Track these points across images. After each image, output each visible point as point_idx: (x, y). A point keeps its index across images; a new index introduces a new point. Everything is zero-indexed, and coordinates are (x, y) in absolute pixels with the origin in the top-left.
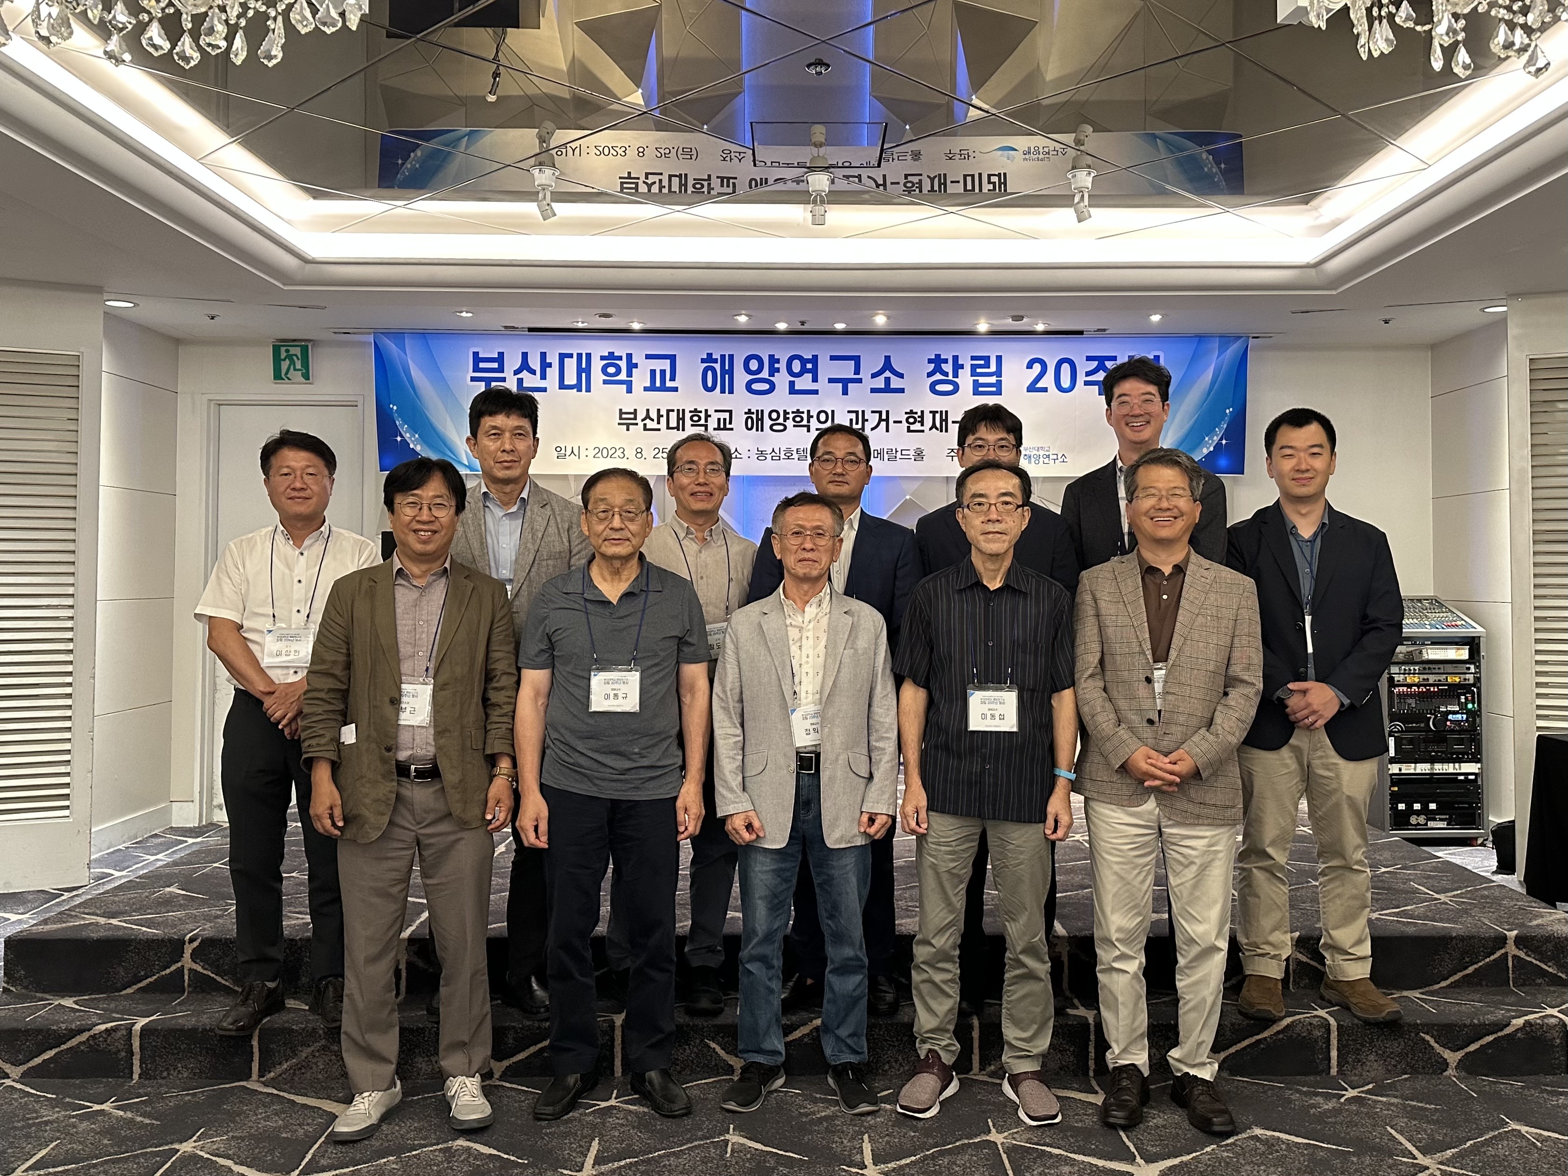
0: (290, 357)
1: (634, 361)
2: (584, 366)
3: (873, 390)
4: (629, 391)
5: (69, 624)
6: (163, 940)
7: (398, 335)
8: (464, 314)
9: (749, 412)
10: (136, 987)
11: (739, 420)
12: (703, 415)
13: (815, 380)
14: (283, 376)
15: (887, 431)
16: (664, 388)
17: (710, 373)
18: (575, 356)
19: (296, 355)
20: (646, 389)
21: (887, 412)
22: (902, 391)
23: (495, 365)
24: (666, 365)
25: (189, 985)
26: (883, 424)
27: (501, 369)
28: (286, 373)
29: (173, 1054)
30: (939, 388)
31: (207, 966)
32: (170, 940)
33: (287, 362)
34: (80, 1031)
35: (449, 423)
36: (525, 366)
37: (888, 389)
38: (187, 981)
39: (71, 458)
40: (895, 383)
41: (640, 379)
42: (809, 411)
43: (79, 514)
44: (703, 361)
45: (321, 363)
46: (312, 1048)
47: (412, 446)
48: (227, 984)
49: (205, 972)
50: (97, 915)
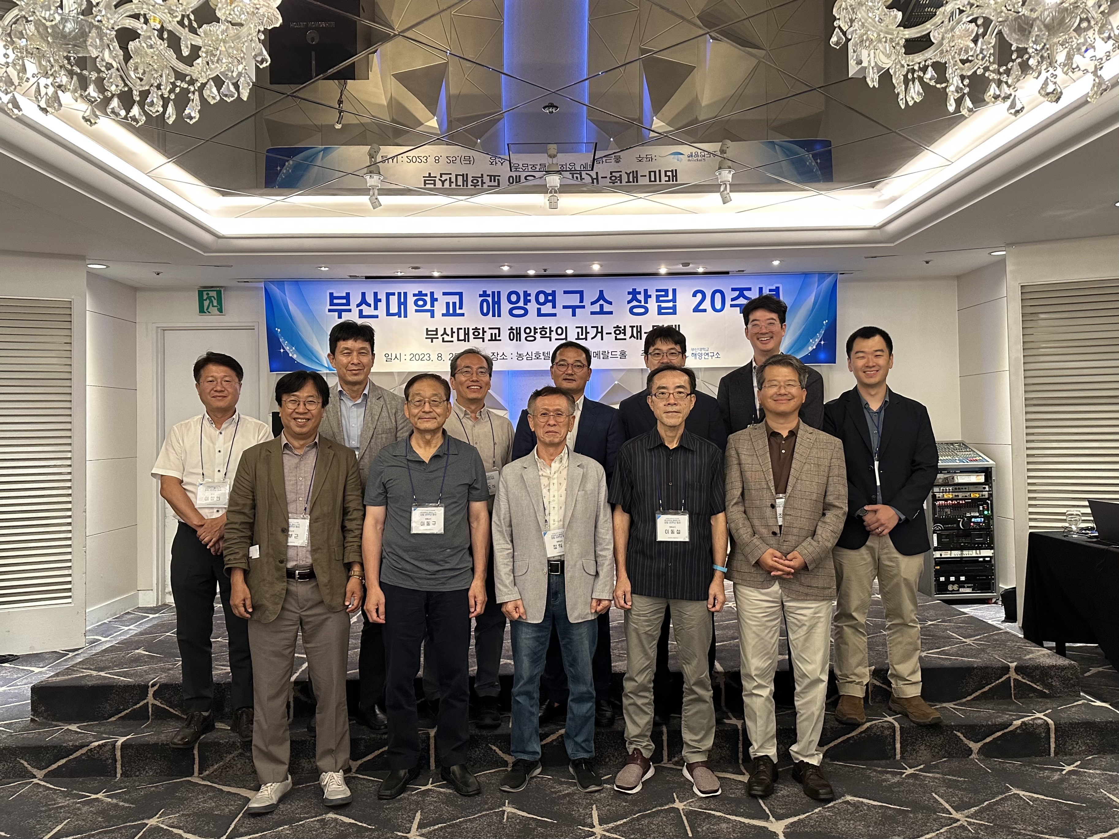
0: (209, 298)
1: (435, 297)
2: (402, 300)
3: (592, 313)
4: (432, 316)
5: (68, 477)
6: (134, 686)
7: (280, 283)
8: (323, 269)
9: (512, 329)
10: (117, 717)
11: (505, 334)
12: (481, 331)
13: (554, 307)
14: (205, 310)
15: (602, 339)
16: (455, 314)
17: (485, 304)
18: (396, 294)
19: (213, 297)
20: (443, 315)
21: (602, 327)
22: (611, 313)
23: (344, 301)
24: (456, 299)
25: (152, 715)
26: (599, 335)
27: (348, 304)
28: (207, 309)
29: (142, 760)
30: (635, 310)
31: (163, 702)
32: (139, 685)
33: (208, 301)
34: (82, 747)
35: (315, 340)
36: (364, 301)
37: (602, 312)
38: (150, 712)
39: (67, 369)
40: (607, 308)
41: (440, 308)
42: (550, 328)
43: (73, 405)
44: (480, 296)
45: (230, 302)
46: (233, 755)
47: (290, 355)
48: (177, 713)
49: (162, 706)
50: (91, 669)
